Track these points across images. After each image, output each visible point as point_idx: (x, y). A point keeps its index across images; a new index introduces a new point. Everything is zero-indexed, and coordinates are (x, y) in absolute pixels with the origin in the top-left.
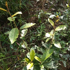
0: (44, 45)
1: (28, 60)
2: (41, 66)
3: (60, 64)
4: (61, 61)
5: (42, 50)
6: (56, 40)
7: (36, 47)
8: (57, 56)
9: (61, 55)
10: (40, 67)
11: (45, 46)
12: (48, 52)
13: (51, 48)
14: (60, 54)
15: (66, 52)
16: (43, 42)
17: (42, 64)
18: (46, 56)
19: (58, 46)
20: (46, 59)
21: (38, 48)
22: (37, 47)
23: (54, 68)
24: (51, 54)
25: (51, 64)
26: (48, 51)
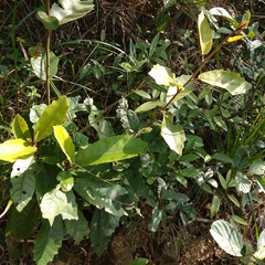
0: (122, 112)
1: (25, 128)
2: (66, 178)
3: (138, 211)
4: (148, 202)
5: (102, 130)
6: (178, 121)
7: (89, 107)
8: (145, 179)
9: (163, 184)
10: (59, 178)
11: (124, 119)
12: (121, 143)
13: (142, 136)
14: (160, 180)
15: (185, 183)
16: (124, 102)
17: (73, 173)
18: (108, 153)
19: (174, 141)
20: (97, 163)
21: (93, 113)
22: (94, 108)
23: (110, 212)
24: (130, 157)
25: (109, 192)
26: (125, 140)
